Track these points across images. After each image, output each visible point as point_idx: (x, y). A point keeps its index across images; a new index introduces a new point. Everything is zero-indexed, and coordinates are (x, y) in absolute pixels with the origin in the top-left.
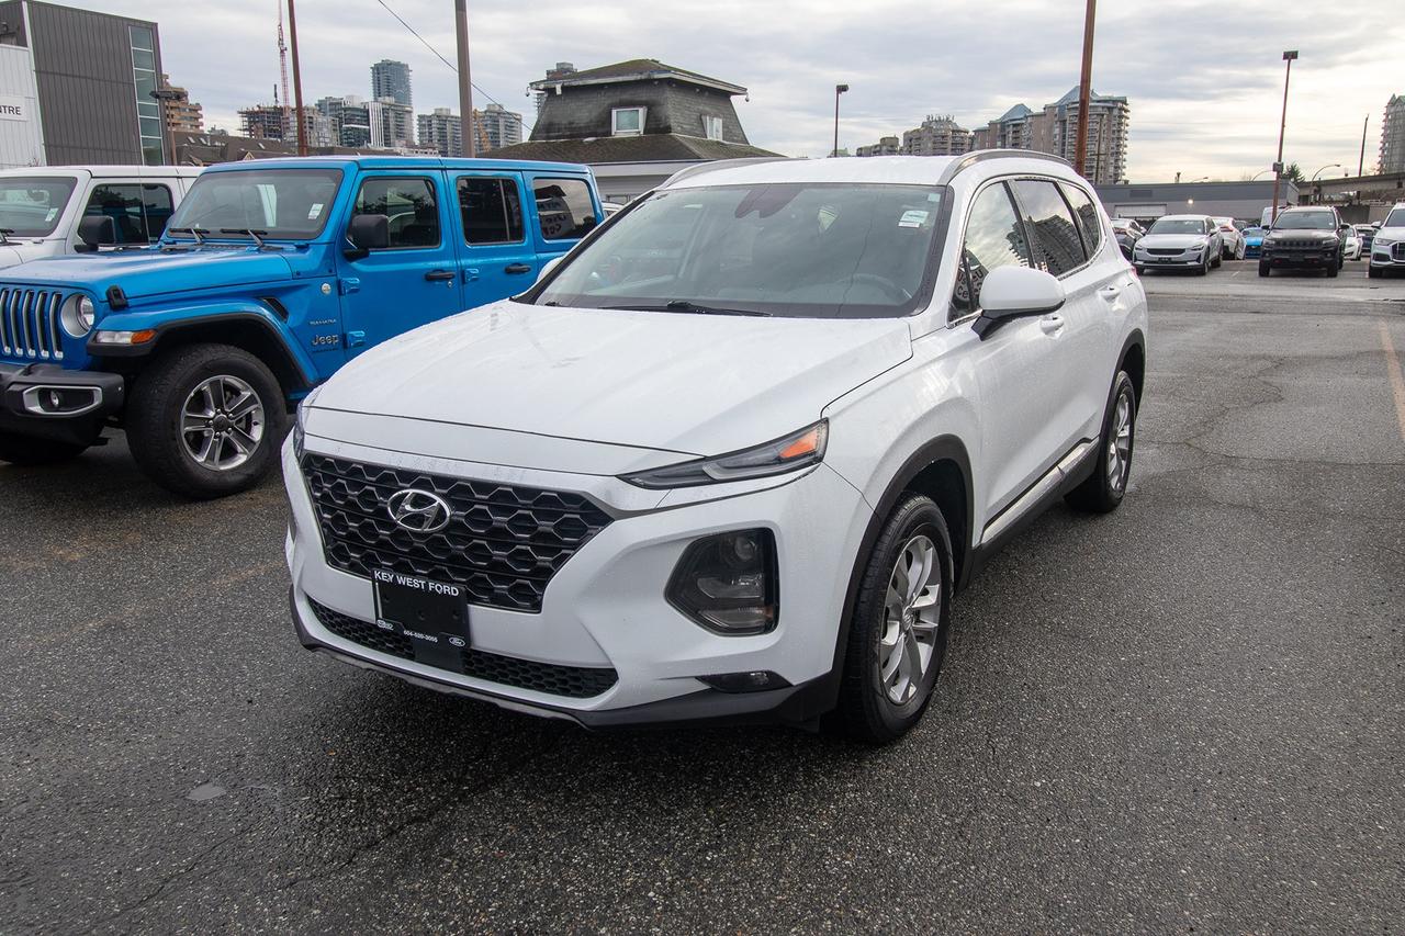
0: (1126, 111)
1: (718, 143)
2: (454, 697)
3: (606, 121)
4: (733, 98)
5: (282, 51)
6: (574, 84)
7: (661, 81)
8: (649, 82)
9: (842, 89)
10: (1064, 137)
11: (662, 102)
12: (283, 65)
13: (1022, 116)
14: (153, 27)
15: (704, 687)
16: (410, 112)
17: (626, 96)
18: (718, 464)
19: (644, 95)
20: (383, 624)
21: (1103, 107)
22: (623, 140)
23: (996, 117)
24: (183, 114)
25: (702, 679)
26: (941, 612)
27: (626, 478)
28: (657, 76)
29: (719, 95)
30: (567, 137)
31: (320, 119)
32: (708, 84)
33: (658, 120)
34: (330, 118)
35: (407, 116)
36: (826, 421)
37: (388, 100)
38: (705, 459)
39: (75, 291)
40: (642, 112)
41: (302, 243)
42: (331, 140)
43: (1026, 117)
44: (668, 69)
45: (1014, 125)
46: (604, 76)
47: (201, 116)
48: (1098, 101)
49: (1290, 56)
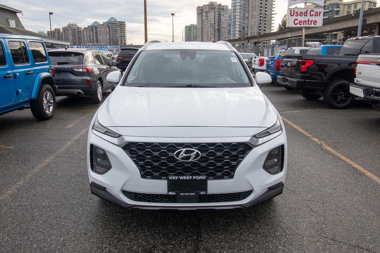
0: (125, 25)
1: (15, 28)
2: (198, 210)
4: (17, 14)
9: (51, 13)
10: (110, 31)
13: (97, 25)
20: (171, 193)
21: (119, 24)
23: (90, 25)
27: (255, 136)
29: (13, 13)
32: (8, 9)
38: (269, 128)
43: (99, 25)
45: (95, 27)
48: (118, 22)
49: (173, 14)
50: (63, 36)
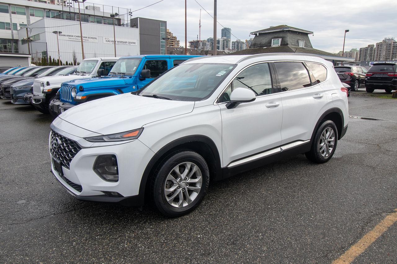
1: (302, 48)
3: (270, 42)
4: (309, 35)
5: (200, 26)
6: (262, 32)
7: (286, 31)
8: (283, 31)
9: (347, 31)
11: (286, 37)
12: (200, 30)
14: (165, 22)
15: (103, 194)
16: (230, 41)
17: (276, 35)
18: (108, 137)
19: (281, 35)
22: (274, 47)
24: (175, 43)
25: (104, 192)
26: (202, 184)
27: (85, 138)
28: (285, 30)
29: (304, 34)
30: (260, 47)
31: (207, 43)
32: (301, 31)
33: (285, 42)
34: (210, 43)
35: (229, 42)
36: (143, 128)
37: (225, 38)
38: (103, 135)
39: (74, 86)
40: (280, 40)
41: (130, 76)
42: (210, 48)
44: (289, 27)
46: (271, 30)
47: (179, 43)
50: (376, 52)
